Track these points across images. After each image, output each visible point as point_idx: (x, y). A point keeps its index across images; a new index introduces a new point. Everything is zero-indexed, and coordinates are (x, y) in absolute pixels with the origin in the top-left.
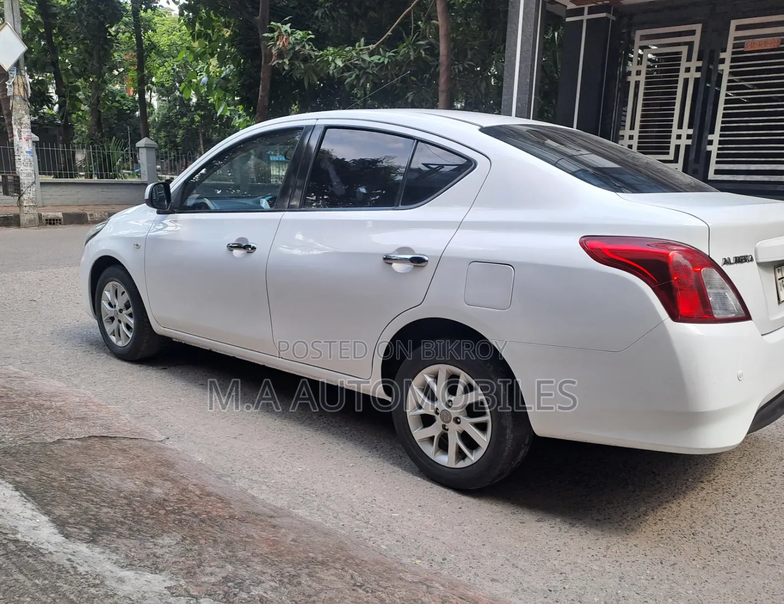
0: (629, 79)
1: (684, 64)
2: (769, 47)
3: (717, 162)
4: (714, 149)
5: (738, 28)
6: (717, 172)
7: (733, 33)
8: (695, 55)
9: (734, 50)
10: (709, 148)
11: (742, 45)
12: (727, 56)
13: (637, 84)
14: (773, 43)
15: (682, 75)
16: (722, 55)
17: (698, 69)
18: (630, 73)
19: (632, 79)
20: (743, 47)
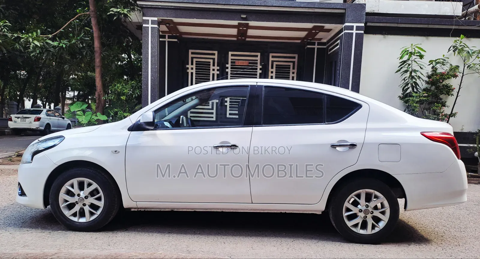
0: (188, 71)
1: (212, 67)
2: (244, 64)
3: (230, 110)
4: (228, 104)
5: (232, 55)
6: (230, 114)
7: (230, 57)
8: (216, 64)
9: (231, 64)
10: (226, 104)
11: (234, 63)
12: (229, 66)
13: (192, 73)
14: (246, 63)
15: (212, 72)
16: (227, 66)
17: (218, 70)
18: (188, 68)
19: (190, 71)
20: (235, 63)
